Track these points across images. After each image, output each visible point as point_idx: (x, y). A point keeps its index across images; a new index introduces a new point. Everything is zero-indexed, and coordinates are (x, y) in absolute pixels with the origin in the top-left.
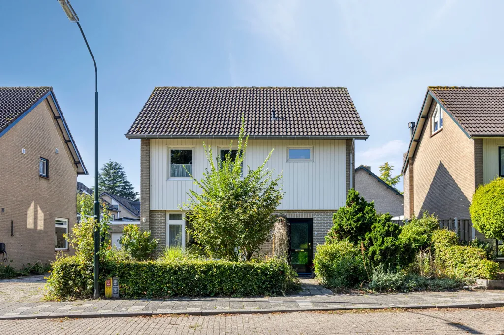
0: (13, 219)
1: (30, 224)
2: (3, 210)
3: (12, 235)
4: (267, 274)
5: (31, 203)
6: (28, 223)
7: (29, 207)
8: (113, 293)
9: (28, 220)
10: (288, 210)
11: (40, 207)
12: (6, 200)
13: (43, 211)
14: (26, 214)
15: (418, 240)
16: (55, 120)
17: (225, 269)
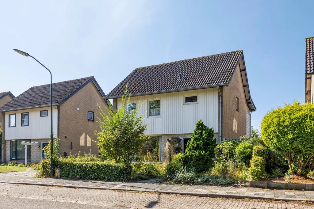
0: (72, 141)
1: (82, 143)
2: (66, 137)
3: (71, 149)
4: (117, 170)
5: (83, 133)
6: (81, 143)
7: (82, 135)
8: (58, 176)
9: (81, 142)
10: (184, 134)
11: (89, 135)
12: (68, 133)
13: (90, 137)
14: (80, 139)
15: (244, 153)
16: (98, 92)
17: (100, 166)
